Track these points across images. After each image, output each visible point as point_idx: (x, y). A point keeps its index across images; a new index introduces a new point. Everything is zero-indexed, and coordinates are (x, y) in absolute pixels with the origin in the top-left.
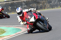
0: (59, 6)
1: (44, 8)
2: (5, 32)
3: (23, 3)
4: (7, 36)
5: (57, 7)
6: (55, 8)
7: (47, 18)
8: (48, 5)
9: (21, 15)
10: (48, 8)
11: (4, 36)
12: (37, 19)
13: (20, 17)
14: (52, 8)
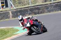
0: (54, 11)
1: (44, 13)
2: (19, 30)
3: (28, 10)
4: (21, 33)
5: (53, 12)
6: (51, 12)
7: (43, 23)
8: (46, 10)
9: (22, 22)
10: (46, 13)
11: (18, 34)
12: (32, 24)
13: (21, 23)
14: (49, 12)
